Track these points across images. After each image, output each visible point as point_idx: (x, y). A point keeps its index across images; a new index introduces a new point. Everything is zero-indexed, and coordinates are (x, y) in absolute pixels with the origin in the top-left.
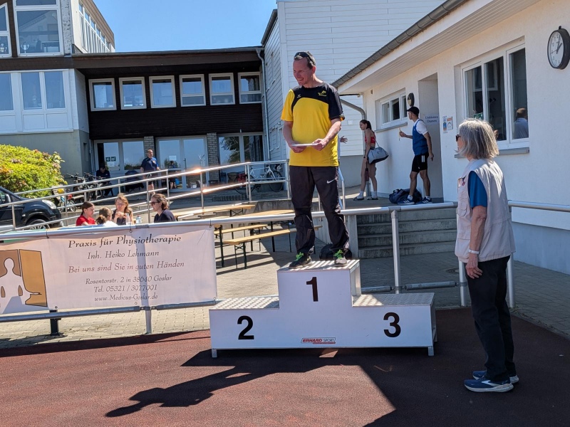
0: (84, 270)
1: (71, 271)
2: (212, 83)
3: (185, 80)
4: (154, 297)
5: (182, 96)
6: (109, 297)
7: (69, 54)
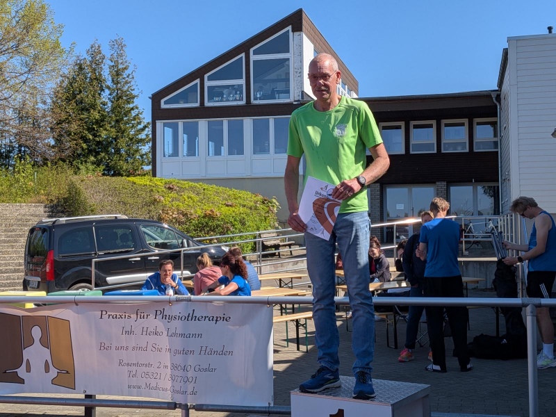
0: (117, 349)
1: (102, 348)
2: (445, 130)
3: (416, 127)
4: (194, 393)
5: (413, 142)
6: (144, 386)
7: (299, 101)
